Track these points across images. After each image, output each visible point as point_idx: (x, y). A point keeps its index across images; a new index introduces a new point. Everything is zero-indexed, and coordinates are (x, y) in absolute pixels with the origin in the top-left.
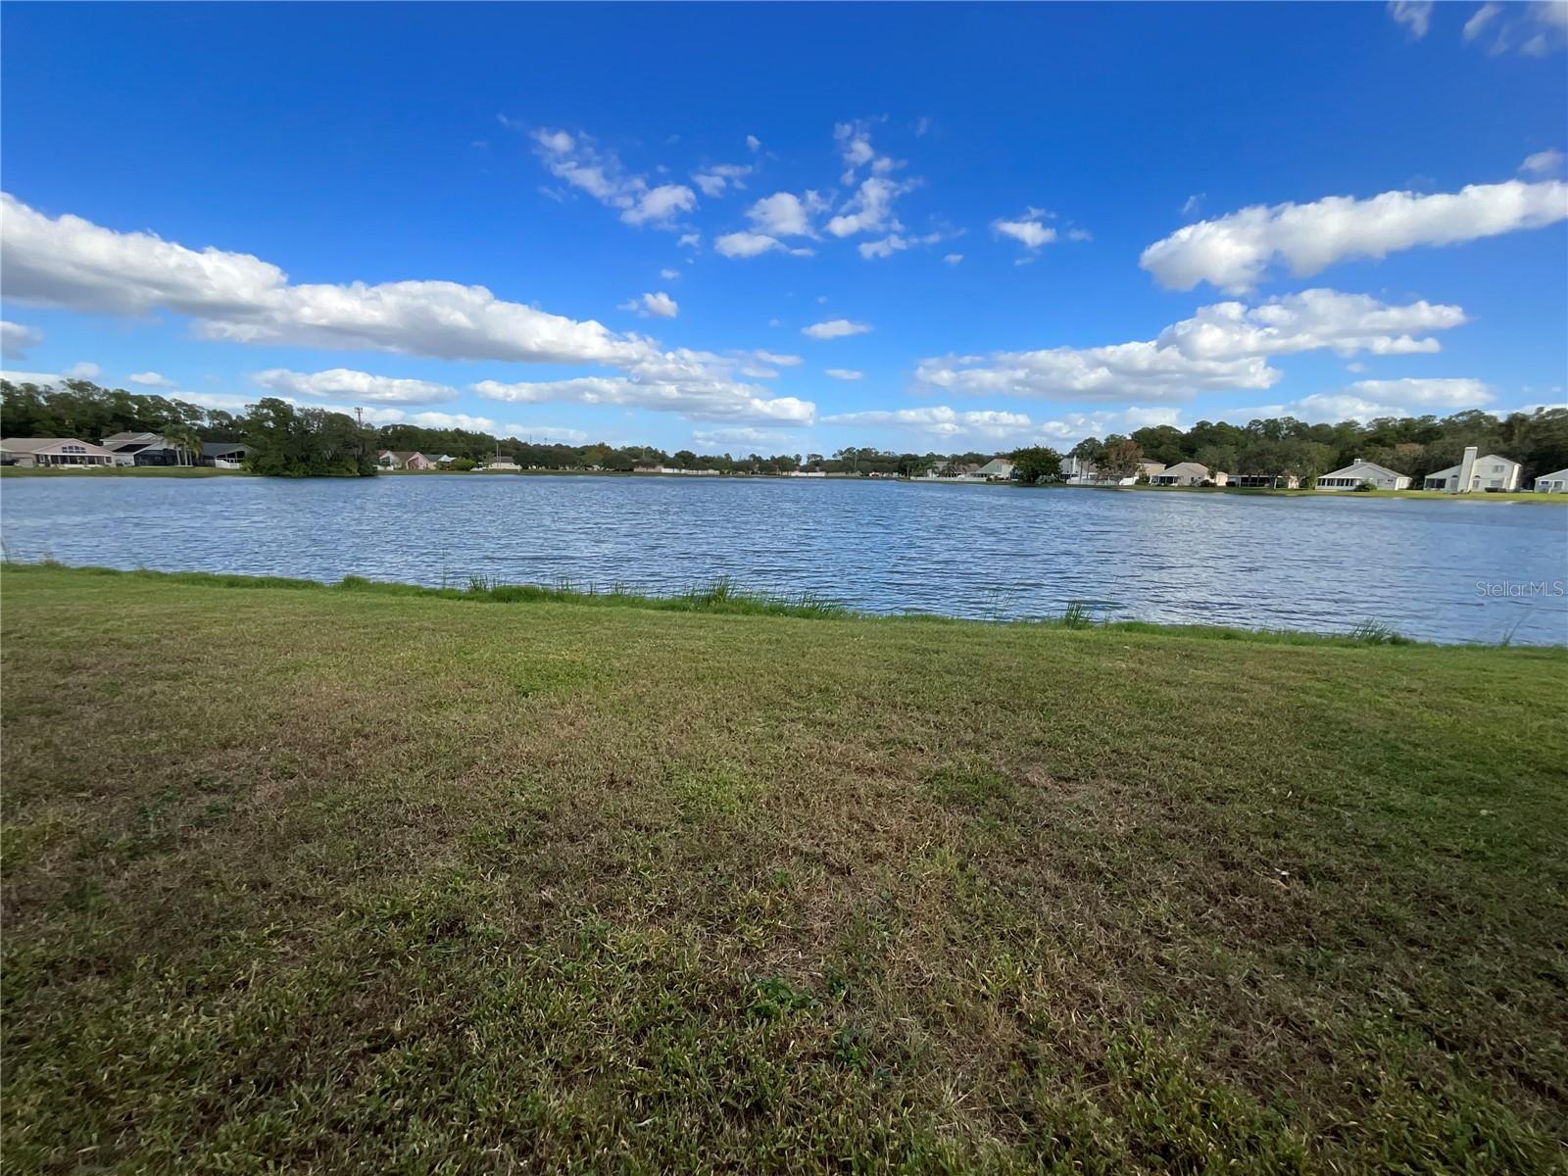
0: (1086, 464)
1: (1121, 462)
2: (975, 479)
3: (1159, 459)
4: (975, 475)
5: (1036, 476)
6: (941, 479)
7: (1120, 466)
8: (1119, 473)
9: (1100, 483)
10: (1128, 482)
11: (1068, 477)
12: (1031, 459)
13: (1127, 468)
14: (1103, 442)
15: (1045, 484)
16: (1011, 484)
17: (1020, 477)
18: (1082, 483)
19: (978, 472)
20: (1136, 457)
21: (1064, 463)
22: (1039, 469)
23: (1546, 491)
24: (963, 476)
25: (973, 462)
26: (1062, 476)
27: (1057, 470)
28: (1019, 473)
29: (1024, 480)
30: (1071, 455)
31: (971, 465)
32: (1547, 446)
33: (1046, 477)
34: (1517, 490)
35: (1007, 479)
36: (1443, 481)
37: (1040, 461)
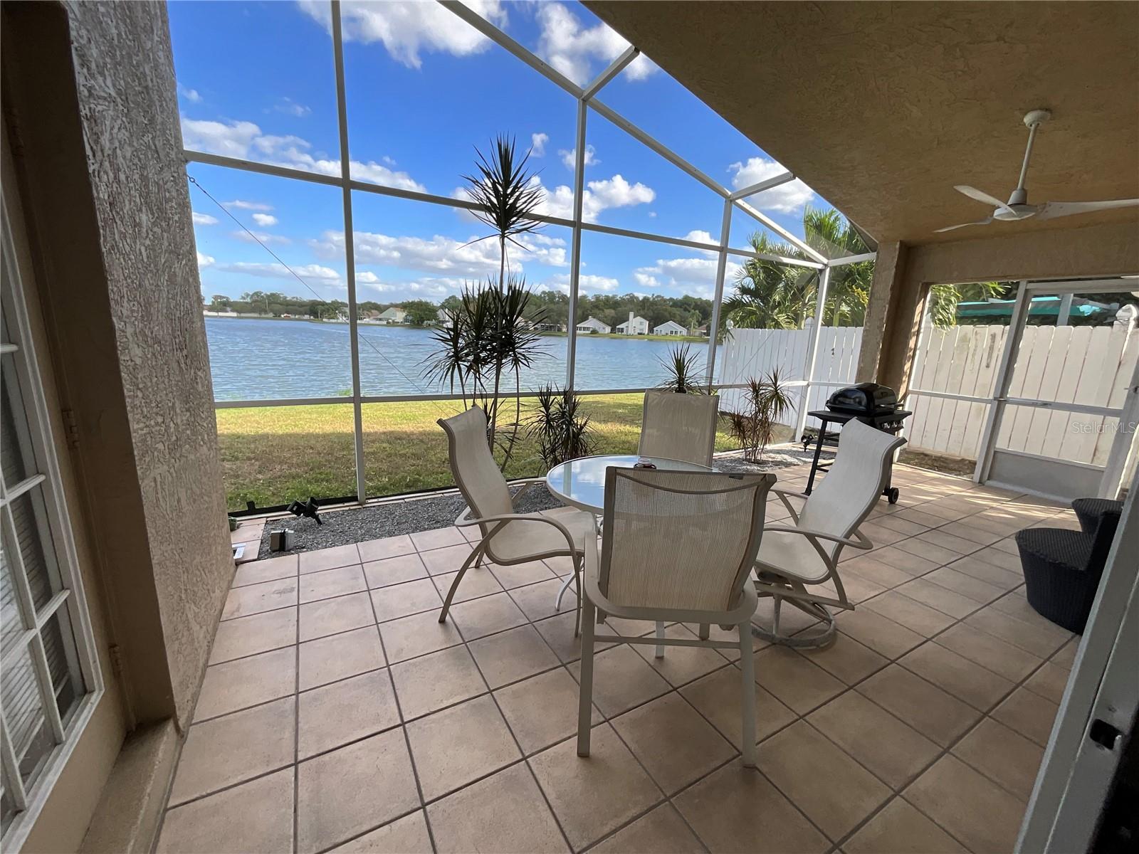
2: (378, 322)
4: (377, 319)
5: (423, 320)
11: (444, 322)
12: (418, 309)
15: (428, 327)
17: (412, 321)
19: (379, 317)
21: (440, 313)
22: (423, 316)
23: (657, 334)
24: (367, 320)
25: (373, 309)
26: (440, 322)
27: (436, 317)
28: (410, 318)
29: (414, 323)
30: (443, 307)
31: (373, 311)
32: (656, 312)
33: (429, 322)
34: (648, 334)
35: (402, 322)
36: (622, 329)
37: (425, 310)
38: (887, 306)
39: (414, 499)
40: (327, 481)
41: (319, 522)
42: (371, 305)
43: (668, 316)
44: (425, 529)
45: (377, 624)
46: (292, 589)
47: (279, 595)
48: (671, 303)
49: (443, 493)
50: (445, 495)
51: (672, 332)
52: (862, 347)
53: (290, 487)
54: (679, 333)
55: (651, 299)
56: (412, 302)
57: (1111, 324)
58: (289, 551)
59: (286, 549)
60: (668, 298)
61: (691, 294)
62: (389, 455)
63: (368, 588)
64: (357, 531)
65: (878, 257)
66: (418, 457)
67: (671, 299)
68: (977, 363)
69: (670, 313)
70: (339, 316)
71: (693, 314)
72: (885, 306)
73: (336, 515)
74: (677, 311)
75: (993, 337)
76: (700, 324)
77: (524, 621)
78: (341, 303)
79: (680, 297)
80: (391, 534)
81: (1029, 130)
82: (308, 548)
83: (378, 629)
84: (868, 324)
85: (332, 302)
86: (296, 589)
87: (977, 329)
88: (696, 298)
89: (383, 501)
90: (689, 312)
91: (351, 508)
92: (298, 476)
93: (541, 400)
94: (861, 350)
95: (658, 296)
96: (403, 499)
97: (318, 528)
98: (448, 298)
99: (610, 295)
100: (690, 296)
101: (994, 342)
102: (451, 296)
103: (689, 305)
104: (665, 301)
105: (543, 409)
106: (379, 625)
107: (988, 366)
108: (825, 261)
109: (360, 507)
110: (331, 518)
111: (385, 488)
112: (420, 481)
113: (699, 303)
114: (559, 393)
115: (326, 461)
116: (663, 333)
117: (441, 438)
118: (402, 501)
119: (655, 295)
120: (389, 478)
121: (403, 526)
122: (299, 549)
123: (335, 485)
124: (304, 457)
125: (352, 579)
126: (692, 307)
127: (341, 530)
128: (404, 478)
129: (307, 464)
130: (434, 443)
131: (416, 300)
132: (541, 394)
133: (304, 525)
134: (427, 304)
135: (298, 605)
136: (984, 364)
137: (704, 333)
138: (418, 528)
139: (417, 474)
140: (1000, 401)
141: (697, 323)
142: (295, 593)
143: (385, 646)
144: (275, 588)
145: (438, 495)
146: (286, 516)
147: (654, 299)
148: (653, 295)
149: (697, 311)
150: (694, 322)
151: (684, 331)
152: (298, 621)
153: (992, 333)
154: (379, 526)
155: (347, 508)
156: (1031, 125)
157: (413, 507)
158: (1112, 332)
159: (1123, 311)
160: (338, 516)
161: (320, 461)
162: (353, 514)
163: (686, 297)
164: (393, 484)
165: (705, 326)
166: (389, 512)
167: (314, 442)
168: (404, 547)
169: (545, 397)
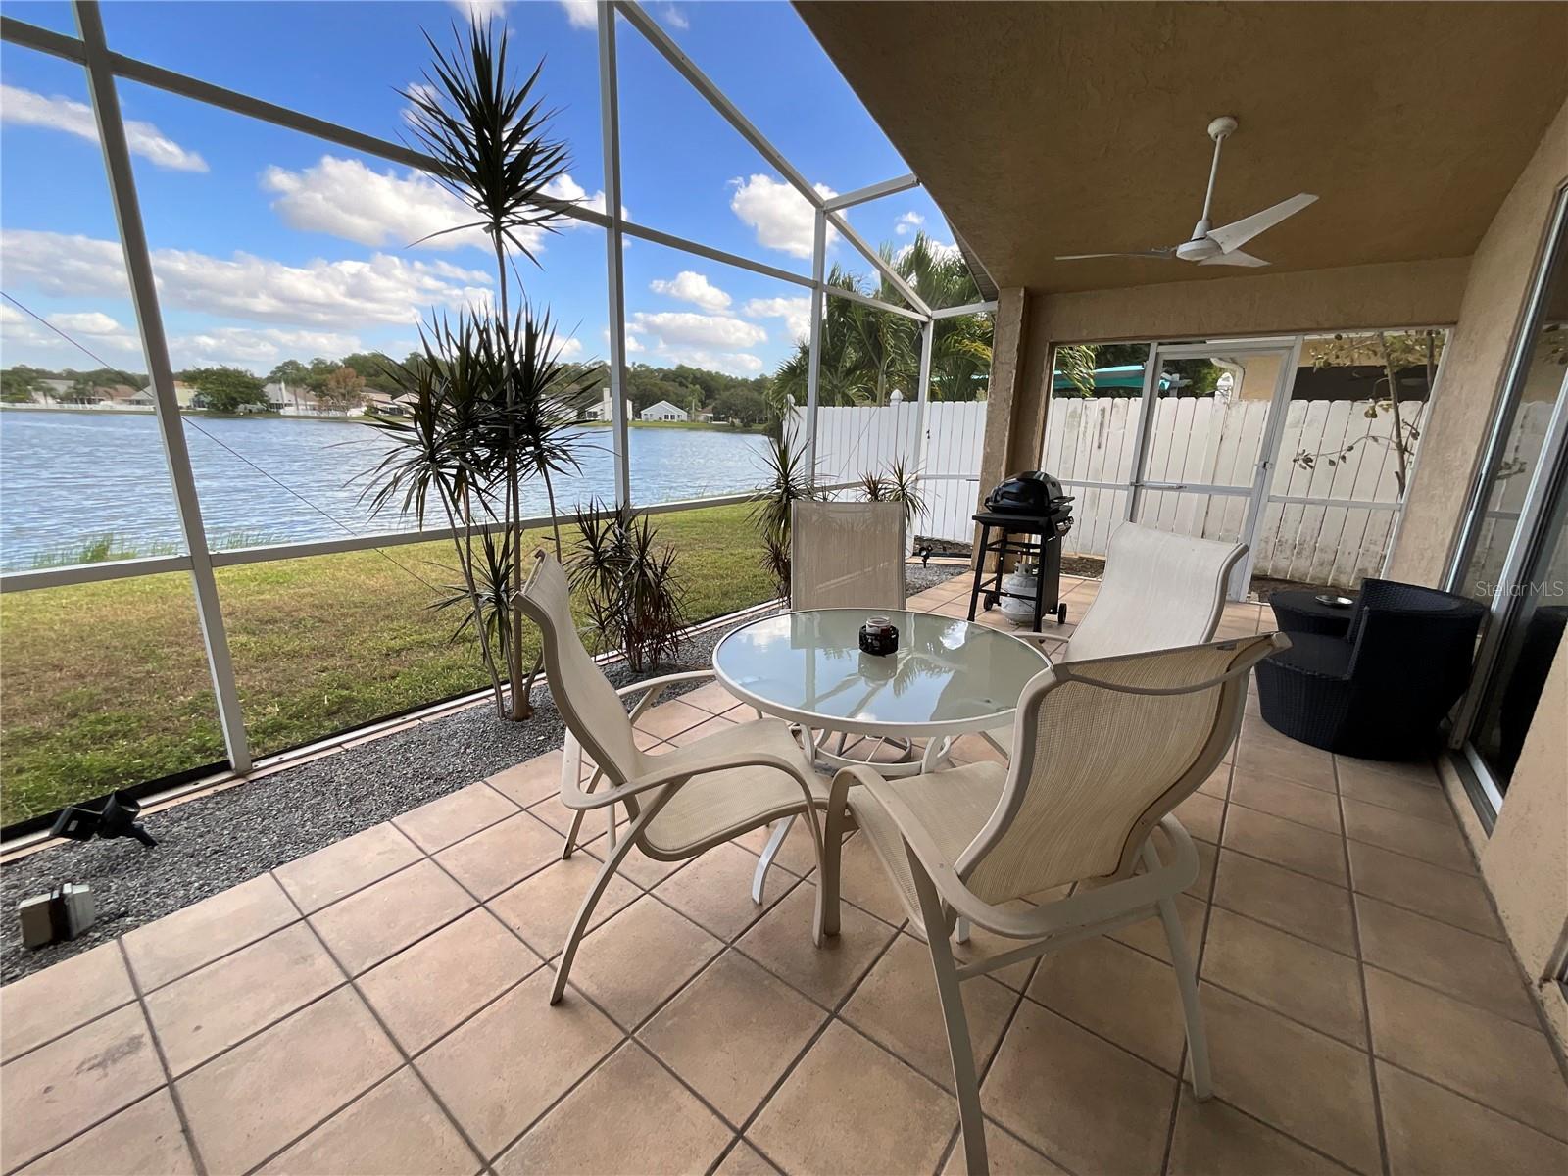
0: (300, 391)
1: (342, 391)
2: (134, 407)
3: (383, 389)
4: (132, 402)
5: (235, 403)
6: (66, 406)
7: (343, 395)
8: (343, 403)
9: (324, 414)
10: (354, 412)
11: (279, 406)
12: (222, 383)
13: (351, 397)
14: (309, 367)
15: (249, 414)
16: (195, 413)
17: (211, 405)
18: (302, 413)
19: (134, 397)
20: (359, 386)
21: (269, 389)
22: (235, 395)
23: (647, 419)
24: (109, 403)
25: (118, 383)
26: (272, 405)
27: (261, 397)
28: (208, 399)
29: (218, 408)
30: (273, 379)
31: (117, 386)
32: (641, 388)
33: (249, 406)
34: (633, 420)
35: (188, 407)
36: (595, 413)
37: (235, 386)
38: (1015, 372)
39: (365, 740)
40: (125, 736)
41: (149, 842)
42: (112, 376)
43: (659, 393)
44: (419, 802)
45: (409, 1061)
46: (135, 1044)
47: (99, 1072)
48: (661, 375)
49: (419, 718)
50: (426, 720)
51: (667, 417)
52: (987, 426)
53: (26, 766)
54: (676, 417)
55: (632, 370)
56: (207, 371)
57: (1212, 395)
58: (85, 933)
59: (75, 932)
60: (655, 368)
61: (688, 364)
62: (262, 658)
63: (345, 973)
64: (256, 838)
65: (999, 307)
66: (326, 652)
67: (660, 370)
68: (1088, 443)
69: (660, 389)
70: (39, 396)
71: (693, 391)
72: (1011, 372)
73: (185, 813)
74: (670, 387)
75: (1103, 411)
76: (704, 405)
77: (713, 946)
78: (38, 372)
79: (673, 368)
80: (347, 829)
81: (1215, 143)
82: (139, 913)
83: (419, 1074)
84: (993, 396)
85: (15, 369)
86: (147, 1039)
87: (1085, 402)
88: (694, 368)
89: (293, 758)
90: (687, 387)
91: (220, 788)
92: (41, 736)
93: (584, 530)
94: (986, 431)
95: (641, 366)
96: (339, 744)
97: (146, 857)
98: (280, 364)
99: (571, 363)
100: (686, 365)
101: (1104, 418)
102: (287, 360)
103: (686, 379)
104: (652, 372)
105: (588, 543)
106: (416, 1062)
107: (1099, 447)
108: (929, 312)
109: (241, 782)
110: (173, 822)
111: (278, 728)
112: (352, 700)
113: (698, 376)
114: (608, 515)
115: (106, 690)
116: (655, 418)
117: (359, 610)
118: (339, 749)
119: (637, 364)
120: (281, 704)
121: (368, 803)
122: (112, 923)
123: (148, 742)
124: (39, 688)
125: (296, 963)
126: (690, 380)
127: (213, 847)
128: (317, 700)
129: (58, 706)
130: (349, 621)
131: (215, 366)
132: (580, 519)
133: (109, 858)
134: (238, 374)
135: (171, 1083)
136: (1095, 444)
137: (711, 417)
138: (402, 803)
139: (341, 686)
140: (1137, 485)
141: (699, 404)
142: (148, 1052)
143: (456, 1115)
144: (79, 1056)
145: (411, 722)
146: (42, 844)
147: (635, 369)
148: (634, 363)
149: (697, 386)
150: (694, 402)
151: (684, 414)
152: (186, 1130)
153: (1101, 407)
154: (307, 816)
155: (209, 792)
156: (1217, 137)
157: (370, 758)
158: (1213, 405)
159: (1224, 380)
160: (191, 815)
161: (91, 696)
162: (231, 802)
163: (681, 367)
164: (297, 716)
165: (710, 407)
166: (321, 781)
167: (59, 654)
168: (392, 851)
169: (587, 522)
